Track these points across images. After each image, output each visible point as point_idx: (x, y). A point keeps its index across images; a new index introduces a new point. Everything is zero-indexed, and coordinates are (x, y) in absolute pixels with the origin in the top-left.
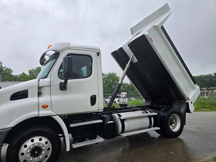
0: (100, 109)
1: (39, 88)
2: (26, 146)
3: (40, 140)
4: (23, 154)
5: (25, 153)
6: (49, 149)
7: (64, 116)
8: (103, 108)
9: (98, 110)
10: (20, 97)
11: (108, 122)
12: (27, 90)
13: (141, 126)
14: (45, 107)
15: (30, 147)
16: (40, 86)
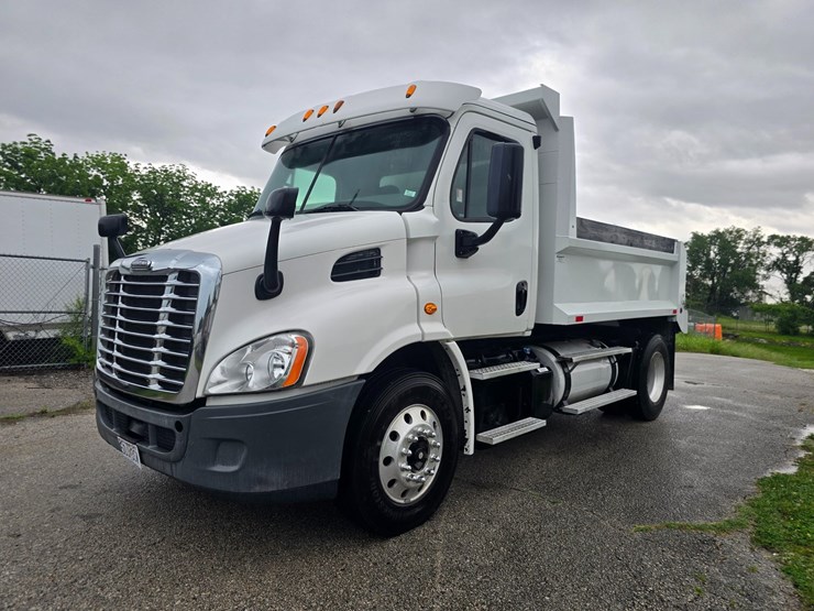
0: (528, 327)
1: (410, 242)
2: (394, 436)
3: (423, 415)
4: (388, 461)
5: (395, 456)
8: (532, 327)
9: (526, 331)
10: (359, 271)
11: (539, 370)
12: (377, 250)
14: (430, 310)
15: (407, 440)
16: (412, 237)
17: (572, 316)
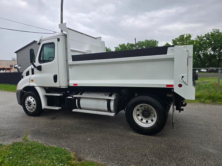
0: (61, 86)
3: (31, 98)
6: (35, 105)
7: (47, 88)
9: (60, 86)
11: (68, 97)
12: (29, 71)
13: (98, 108)
17: (72, 84)
